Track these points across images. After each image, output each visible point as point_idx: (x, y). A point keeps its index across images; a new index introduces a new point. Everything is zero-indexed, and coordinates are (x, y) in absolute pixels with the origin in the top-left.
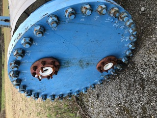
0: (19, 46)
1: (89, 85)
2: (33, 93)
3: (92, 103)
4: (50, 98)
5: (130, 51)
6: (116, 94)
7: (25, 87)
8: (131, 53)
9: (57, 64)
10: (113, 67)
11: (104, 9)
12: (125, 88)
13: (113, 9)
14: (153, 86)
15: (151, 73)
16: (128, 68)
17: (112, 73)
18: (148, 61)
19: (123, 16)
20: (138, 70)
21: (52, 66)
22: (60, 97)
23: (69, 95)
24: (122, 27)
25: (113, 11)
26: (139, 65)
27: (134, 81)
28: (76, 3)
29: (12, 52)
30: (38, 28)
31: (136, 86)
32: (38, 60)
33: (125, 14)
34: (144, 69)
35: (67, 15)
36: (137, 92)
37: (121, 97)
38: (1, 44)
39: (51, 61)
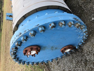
0: (19, 40)
1: (54, 58)
2: (22, 61)
3: (54, 66)
4: (31, 64)
5: (82, 44)
6: (69, 64)
7: (18, 58)
8: (82, 45)
9: (39, 49)
10: (70, 51)
11: (73, 24)
12: (75, 62)
13: (77, 24)
14: (92, 66)
15: (92, 58)
16: (78, 51)
17: (69, 53)
18: (91, 50)
19: (82, 27)
20: (84, 54)
21: (36, 50)
22: (36, 64)
23: (42, 62)
24: (80, 32)
25: (77, 25)
26: (86, 51)
27: (81, 60)
28: (57, 20)
29: (15, 42)
30: (32, 32)
31: (82, 63)
32: (29, 47)
33: (84, 26)
34: (88, 54)
35: (50, 27)
36: (82, 67)
37: (72, 67)
38: (1, 17)
39: (36, 47)
